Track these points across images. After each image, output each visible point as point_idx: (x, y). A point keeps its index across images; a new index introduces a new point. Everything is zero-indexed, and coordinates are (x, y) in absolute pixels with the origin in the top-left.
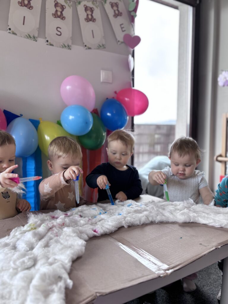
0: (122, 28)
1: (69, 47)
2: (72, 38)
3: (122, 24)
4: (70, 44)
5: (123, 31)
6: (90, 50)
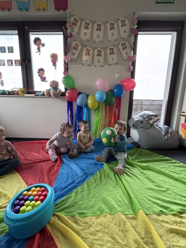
0: (126, 54)
1: (103, 66)
2: (104, 63)
3: (127, 52)
4: (103, 65)
5: (127, 55)
6: (111, 66)
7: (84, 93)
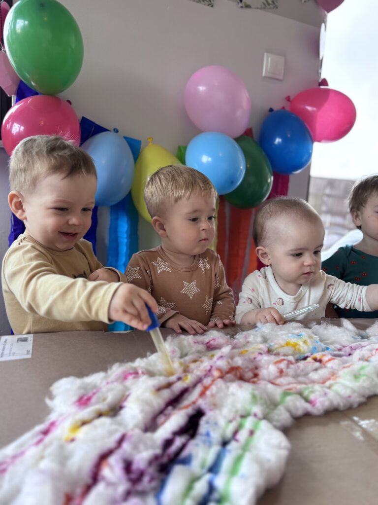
1: (210, 2)
6: (247, 11)
7: (116, 131)
